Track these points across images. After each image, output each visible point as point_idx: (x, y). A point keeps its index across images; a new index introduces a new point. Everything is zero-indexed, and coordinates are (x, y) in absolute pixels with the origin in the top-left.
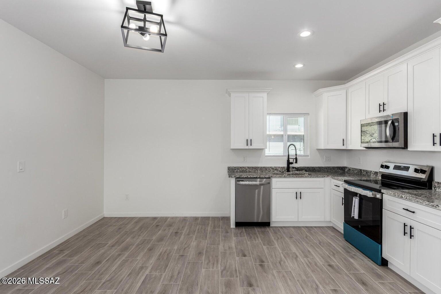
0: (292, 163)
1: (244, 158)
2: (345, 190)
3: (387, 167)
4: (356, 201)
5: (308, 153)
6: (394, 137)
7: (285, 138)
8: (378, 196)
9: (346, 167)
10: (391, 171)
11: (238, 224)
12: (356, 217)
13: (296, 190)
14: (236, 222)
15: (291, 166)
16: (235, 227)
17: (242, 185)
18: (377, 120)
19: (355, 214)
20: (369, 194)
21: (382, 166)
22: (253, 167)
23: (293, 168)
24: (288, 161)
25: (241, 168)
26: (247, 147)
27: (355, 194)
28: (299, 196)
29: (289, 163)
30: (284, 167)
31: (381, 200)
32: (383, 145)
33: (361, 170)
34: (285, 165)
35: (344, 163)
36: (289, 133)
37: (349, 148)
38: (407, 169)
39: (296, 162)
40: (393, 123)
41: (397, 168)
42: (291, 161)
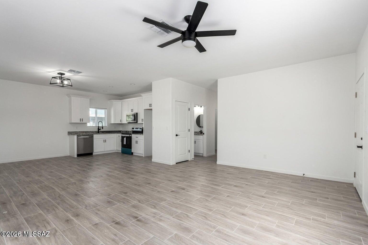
0: (100, 129)
1: (77, 127)
2: (122, 136)
3: (134, 129)
4: (125, 139)
5: (107, 125)
6: (135, 120)
7: (96, 119)
8: (131, 135)
9: (121, 131)
10: (135, 130)
11: (79, 155)
12: (125, 144)
13: (104, 139)
14: (77, 154)
15: (100, 130)
16: (77, 157)
17: (81, 138)
18: (132, 114)
19: (125, 143)
20: (128, 135)
21: (132, 129)
22: (81, 132)
23: (101, 131)
24: (98, 128)
25: (75, 132)
26: (81, 122)
27: (125, 137)
28: (105, 141)
29: (99, 129)
30: (96, 131)
31: (131, 137)
32: (134, 122)
33: (126, 131)
34: (97, 130)
35: (121, 129)
36: (98, 116)
37: (123, 123)
38: (138, 128)
39: (103, 129)
40: (134, 115)
41: (136, 128)
42: (100, 128)
